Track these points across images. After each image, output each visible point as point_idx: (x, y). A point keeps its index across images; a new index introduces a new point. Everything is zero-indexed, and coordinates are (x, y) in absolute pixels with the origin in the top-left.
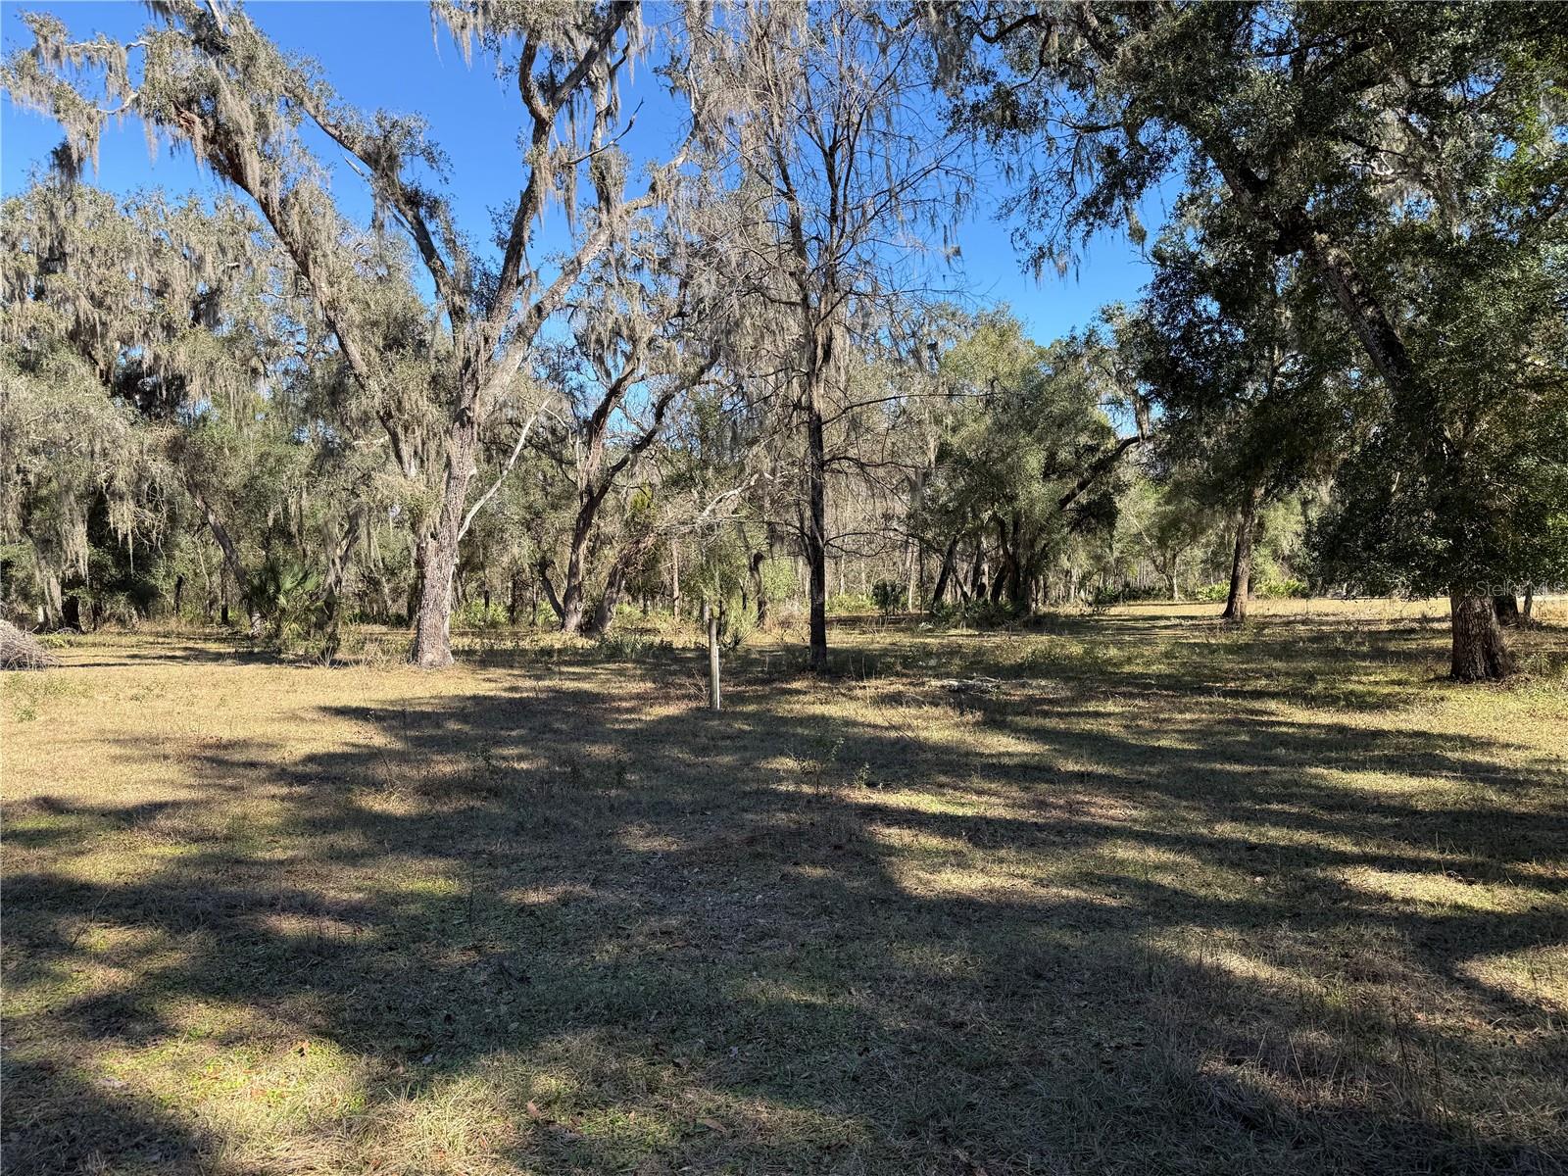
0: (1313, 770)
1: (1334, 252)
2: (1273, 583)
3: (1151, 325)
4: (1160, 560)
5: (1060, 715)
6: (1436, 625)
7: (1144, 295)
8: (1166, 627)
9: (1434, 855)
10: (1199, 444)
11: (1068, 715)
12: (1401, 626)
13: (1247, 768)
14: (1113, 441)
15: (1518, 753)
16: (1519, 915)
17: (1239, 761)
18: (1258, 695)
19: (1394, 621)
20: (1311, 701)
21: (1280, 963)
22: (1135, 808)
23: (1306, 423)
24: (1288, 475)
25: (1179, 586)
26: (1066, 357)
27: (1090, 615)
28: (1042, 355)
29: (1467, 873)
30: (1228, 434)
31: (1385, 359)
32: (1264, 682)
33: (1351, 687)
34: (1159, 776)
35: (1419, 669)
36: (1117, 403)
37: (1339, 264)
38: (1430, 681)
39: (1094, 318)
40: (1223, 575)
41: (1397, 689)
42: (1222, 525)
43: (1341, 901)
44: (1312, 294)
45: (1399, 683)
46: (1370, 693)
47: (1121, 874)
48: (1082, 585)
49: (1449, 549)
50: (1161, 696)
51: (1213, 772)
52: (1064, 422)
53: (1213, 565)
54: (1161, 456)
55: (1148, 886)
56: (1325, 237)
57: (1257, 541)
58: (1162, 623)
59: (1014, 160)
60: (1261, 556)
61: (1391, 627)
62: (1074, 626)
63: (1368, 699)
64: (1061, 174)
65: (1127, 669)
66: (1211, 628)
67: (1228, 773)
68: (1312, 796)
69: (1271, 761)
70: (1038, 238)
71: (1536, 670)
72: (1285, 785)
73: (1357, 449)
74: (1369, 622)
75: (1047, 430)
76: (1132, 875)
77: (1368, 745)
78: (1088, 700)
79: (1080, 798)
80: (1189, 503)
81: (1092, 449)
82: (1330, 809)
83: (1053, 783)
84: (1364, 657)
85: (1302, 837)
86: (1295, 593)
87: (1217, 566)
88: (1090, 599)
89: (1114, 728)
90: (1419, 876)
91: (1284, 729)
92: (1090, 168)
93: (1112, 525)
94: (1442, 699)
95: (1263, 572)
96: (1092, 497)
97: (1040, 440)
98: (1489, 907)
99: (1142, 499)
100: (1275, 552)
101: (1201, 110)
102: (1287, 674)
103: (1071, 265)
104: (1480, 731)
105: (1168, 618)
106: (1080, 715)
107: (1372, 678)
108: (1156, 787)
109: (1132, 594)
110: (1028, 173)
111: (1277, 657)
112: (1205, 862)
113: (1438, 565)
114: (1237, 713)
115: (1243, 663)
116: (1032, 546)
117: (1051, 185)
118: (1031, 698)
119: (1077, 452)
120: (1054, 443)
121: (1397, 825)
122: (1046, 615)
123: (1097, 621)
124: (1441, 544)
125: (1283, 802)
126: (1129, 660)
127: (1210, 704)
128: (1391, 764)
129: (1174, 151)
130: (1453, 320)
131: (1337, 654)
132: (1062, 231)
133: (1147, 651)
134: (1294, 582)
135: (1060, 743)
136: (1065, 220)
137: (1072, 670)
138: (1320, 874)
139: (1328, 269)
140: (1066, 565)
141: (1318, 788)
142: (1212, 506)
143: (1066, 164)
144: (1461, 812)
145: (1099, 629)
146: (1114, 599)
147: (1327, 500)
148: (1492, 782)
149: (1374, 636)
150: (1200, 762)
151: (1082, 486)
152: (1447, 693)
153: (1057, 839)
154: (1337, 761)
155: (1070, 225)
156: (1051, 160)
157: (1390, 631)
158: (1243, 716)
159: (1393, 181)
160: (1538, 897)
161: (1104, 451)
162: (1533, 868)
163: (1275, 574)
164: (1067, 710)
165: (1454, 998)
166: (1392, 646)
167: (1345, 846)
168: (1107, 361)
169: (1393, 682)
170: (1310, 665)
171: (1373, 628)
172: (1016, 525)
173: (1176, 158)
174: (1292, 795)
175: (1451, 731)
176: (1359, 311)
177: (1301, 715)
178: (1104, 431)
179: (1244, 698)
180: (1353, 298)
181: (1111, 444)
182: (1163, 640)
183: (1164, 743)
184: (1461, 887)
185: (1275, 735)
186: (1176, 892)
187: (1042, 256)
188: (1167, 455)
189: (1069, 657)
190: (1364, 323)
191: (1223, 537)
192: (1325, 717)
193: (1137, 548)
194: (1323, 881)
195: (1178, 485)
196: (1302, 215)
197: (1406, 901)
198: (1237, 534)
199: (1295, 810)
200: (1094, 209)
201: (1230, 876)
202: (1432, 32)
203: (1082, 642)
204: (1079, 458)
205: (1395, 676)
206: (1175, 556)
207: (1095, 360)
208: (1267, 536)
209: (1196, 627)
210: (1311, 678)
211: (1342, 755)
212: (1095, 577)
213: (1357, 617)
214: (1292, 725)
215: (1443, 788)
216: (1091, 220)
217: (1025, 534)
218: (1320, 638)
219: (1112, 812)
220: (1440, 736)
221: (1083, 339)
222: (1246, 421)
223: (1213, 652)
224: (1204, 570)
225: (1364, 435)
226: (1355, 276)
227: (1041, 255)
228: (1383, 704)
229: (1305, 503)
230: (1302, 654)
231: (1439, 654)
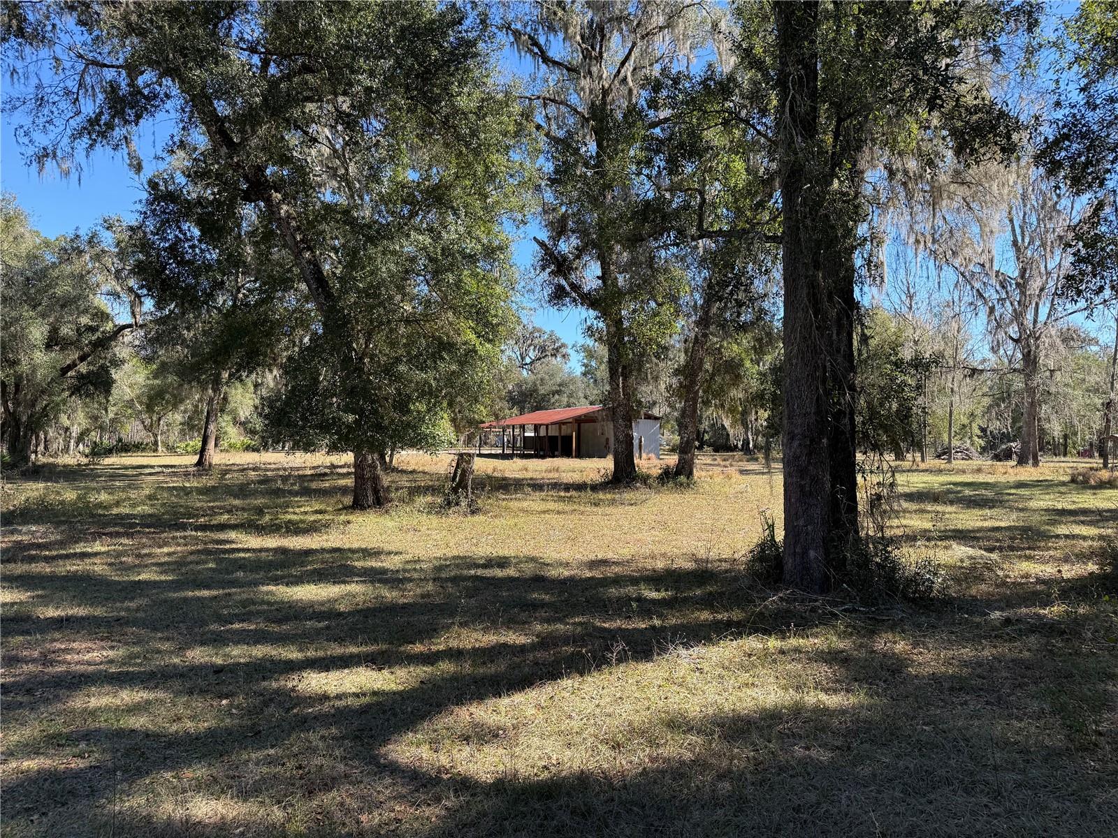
0: (265, 588)
1: (285, 207)
2: (233, 441)
3: (145, 233)
4: (148, 422)
5: (47, 559)
6: (340, 470)
7: (139, 207)
8: (151, 474)
9: (353, 650)
10: (181, 335)
11: (54, 558)
12: (318, 471)
13: (214, 593)
14: (110, 324)
15: (396, 557)
16: (414, 690)
17: (208, 587)
18: (223, 527)
19: (314, 468)
20: (260, 530)
21: (244, 794)
22: (112, 648)
23: (262, 326)
24: (248, 363)
25: (162, 442)
26: (71, 251)
27: (85, 465)
28: (47, 244)
29: (376, 661)
30: (203, 330)
31: (317, 289)
32: (226, 517)
33: (289, 517)
34: (137, 610)
35: (332, 501)
36: (116, 295)
37: (288, 217)
38: (340, 510)
39: (96, 225)
40: (196, 434)
41: (320, 517)
42: (197, 396)
43: (292, 708)
44: (268, 236)
45: (320, 512)
46: (302, 521)
47: (92, 727)
48: (80, 439)
49: (356, 421)
50: (144, 533)
51: (185, 600)
52: (66, 303)
53: (189, 426)
54: (152, 341)
55: (120, 734)
56: (279, 196)
57: (222, 411)
58: (148, 471)
59: (19, 65)
60: (225, 421)
61: (312, 472)
62: (70, 475)
63: (301, 525)
64: (68, 92)
65: (115, 511)
66: (187, 474)
67: (199, 599)
68: (264, 612)
69: (233, 583)
70: (42, 140)
71: (402, 500)
72: (244, 604)
73: (297, 349)
74: (298, 469)
75: (50, 308)
76: (103, 725)
77: (302, 562)
78: (76, 542)
79: (58, 645)
80: (171, 379)
81: (92, 329)
82: (279, 622)
83: (28, 633)
84: (296, 494)
85: (259, 651)
86: (248, 448)
87: (192, 428)
88: (87, 451)
89: (98, 567)
90: (346, 671)
91: (242, 555)
92: (94, 95)
93: (108, 392)
94: (349, 522)
95: (225, 433)
96: (91, 368)
97: (44, 316)
98: (393, 687)
99: (135, 373)
100: (235, 418)
101: (191, 69)
102: (243, 509)
103: (74, 170)
104: (371, 543)
105: (152, 467)
106: (67, 557)
107: (302, 510)
108: (135, 622)
109: (124, 447)
110: (34, 81)
111: (236, 497)
112: (177, 694)
113: (349, 432)
114: (205, 544)
115: (210, 501)
116: (33, 406)
117: (57, 98)
118: (18, 544)
119: (78, 330)
120: (57, 320)
121: (328, 628)
122: (44, 465)
123: (92, 470)
124: (351, 418)
125: (243, 621)
126: (118, 504)
127: (185, 538)
128: (320, 576)
129: (168, 96)
130: (362, 270)
131: (277, 493)
132: (66, 140)
133: (133, 494)
134: (247, 441)
135: (44, 588)
136: (69, 132)
137: (64, 514)
138: (274, 685)
139: (280, 218)
140: (67, 423)
141: (269, 603)
142: (190, 382)
143: (72, 84)
144: (368, 609)
145: (94, 476)
146: (109, 452)
147: (272, 384)
148: (384, 582)
149: (302, 478)
150: (174, 592)
151: (82, 359)
152: (350, 518)
153: (25, 699)
154: (282, 577)
155: (74, 137)
156: (57, 78)
157: (312, 475)
158: (210, 546)
159: (320, 176)
160: (423, 671)
161: (103, 332)
162: (418, 648)
163: (234, 434)
164: (54, 553)
165: (383, 788)
166: (314, 485)
167: (293, 654)
168: (108, 261)
169: (316, 512)
170: (259, 501)
171: (301, 473)
172: (17, 386)
173: (169, 102)
174: (250, 613)
175: (355, 545)
176: (300, 253)
177: (254, 542)
178: (103, 316)
179: (212, 531)
180: (297, 243)
181: (109, 327)
182: (148, 485)
183: (143, 577)
184: (374, 674)
185: (236, 560)
186: (147, 735)
187: (47, 155)
188: (156, 341)
189: (62, 503)
190: (304, 262)
191: (197, 406)
192: (272, 542)
193: (130, 411)
194: (278, 692)
195: (163, 364)
196: (263, 175)
197: (339, 697)
198: (208, 404)
199: (253, 627)
200: (96, 129)
201: (199, 704)
202: (353, 72)
203: (77, 488)
204: (80, 335)
205: (317, 507)
206: (159, 419)
207: (97, 257)
208: (229, 407)
209: (175, 474)
210: (260, 511)
211: (286, 572)
212: (93, 433)
213: (290, 465)
214: (248, 550)
215: (356, 590)
216: (94, 137)
217: (25, 394)
218: (265, 481)
219: (87, 657)
220: (350, 550)
221: (86, 238)
222: (217, 323)
223: (187, 494)
224: (182, 430)
225: (301, 341)
226: (298, 228)
227: (43, 156)
228: (312, 529)
229: (256, 386)
230: (254, 494)
231: (344, 490)
